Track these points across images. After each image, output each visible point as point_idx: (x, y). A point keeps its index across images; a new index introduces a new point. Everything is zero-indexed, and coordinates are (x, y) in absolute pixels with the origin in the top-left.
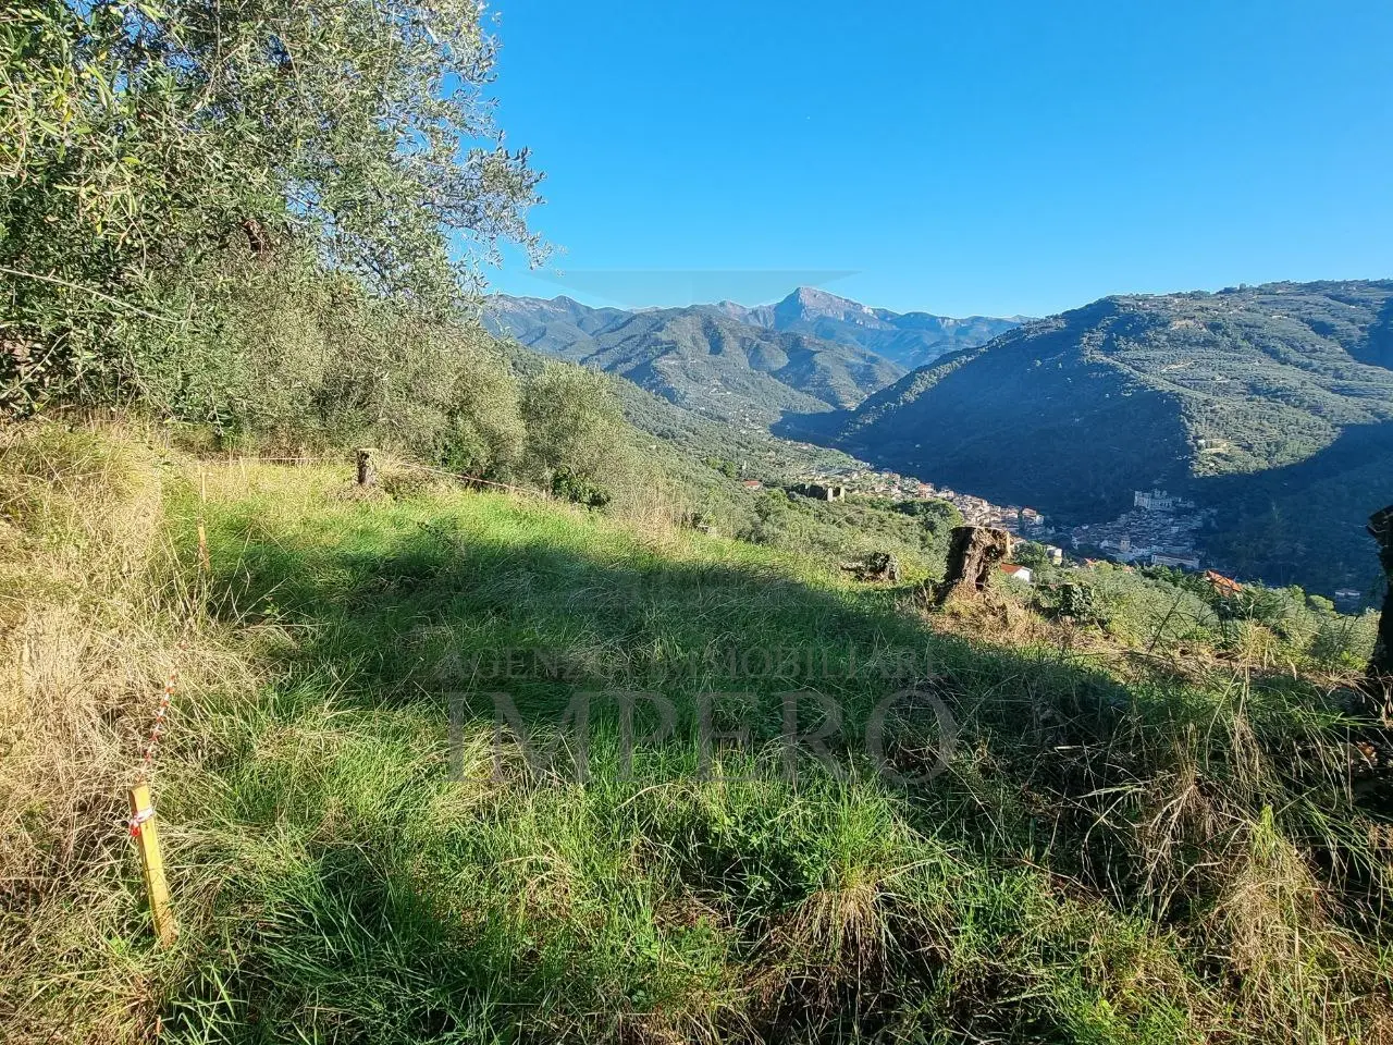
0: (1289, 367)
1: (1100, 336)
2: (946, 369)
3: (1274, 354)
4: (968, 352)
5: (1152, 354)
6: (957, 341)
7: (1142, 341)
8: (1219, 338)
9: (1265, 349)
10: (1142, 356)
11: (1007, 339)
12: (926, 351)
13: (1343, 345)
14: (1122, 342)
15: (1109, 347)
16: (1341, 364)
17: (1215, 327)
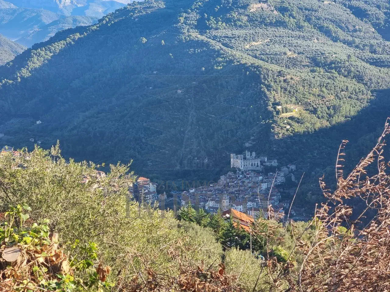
0: (339, 44)
1: (194, 16)
2: (59, 46)
3: (327, 33)
4: (80, 30)
5: (237, 32)
6: (75, 20)
7: (228, 21)
8: (287, 19)
9: (321, 29)
10: (230, 35)
11: (116, 17)
12: (45, 28)
13: (375, 25)
14: (212, 22)
15: (202, 27)
16: (374, 42)
17: (283, 10)
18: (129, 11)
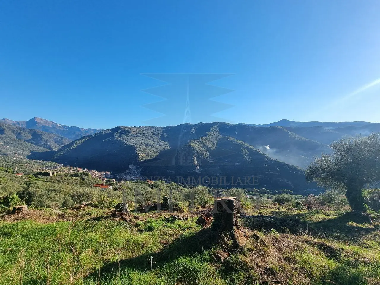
0: (151, 141)
1: (118, 134)
3: (148, 138)
5: (128, 138)
7: (126, 135)
8: (139, 135)
9: (147, 137)
10: (127, 138)
11: (98, 134)
13: (158, 137)
14: (122, 136)
15: (120, 136)
16: (158, 140)
17: (139, 133)
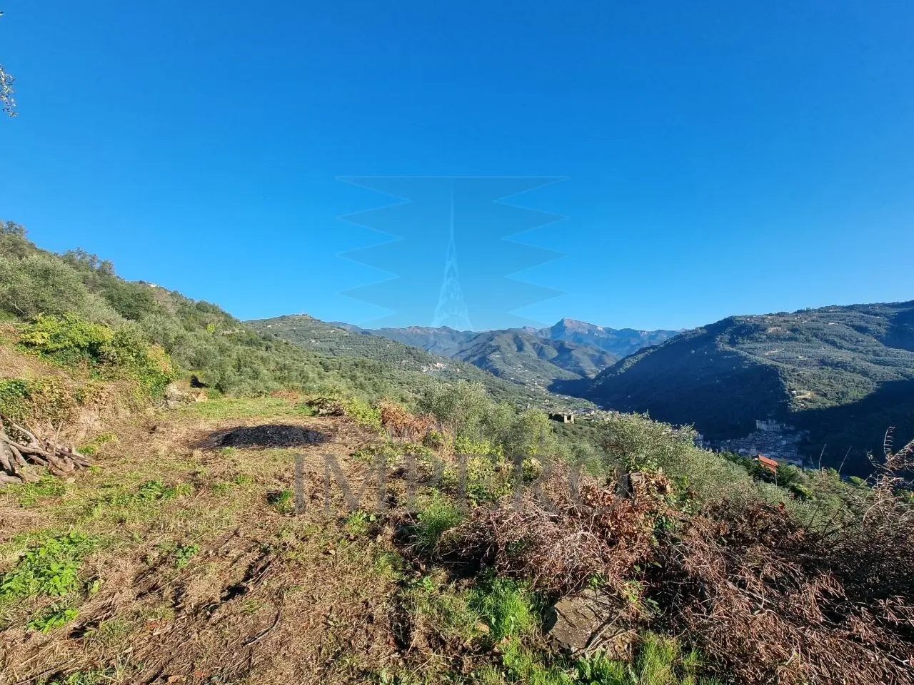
0: (843, 350)
1: (727, 337)
2: (641, 356)
3: (833, 344)
4: (653, 347)
5: (758, 345)
6: (650, 343)
7: (751, 339)
8: (798, 336)
9: (827, 341)
10: (753, 346)
12: (633, 347)
13: (876, 337)
14: (740, 340)
15: (732, 343)
16: (876, 348)
17: (794, 330)
18: (683, 336)
